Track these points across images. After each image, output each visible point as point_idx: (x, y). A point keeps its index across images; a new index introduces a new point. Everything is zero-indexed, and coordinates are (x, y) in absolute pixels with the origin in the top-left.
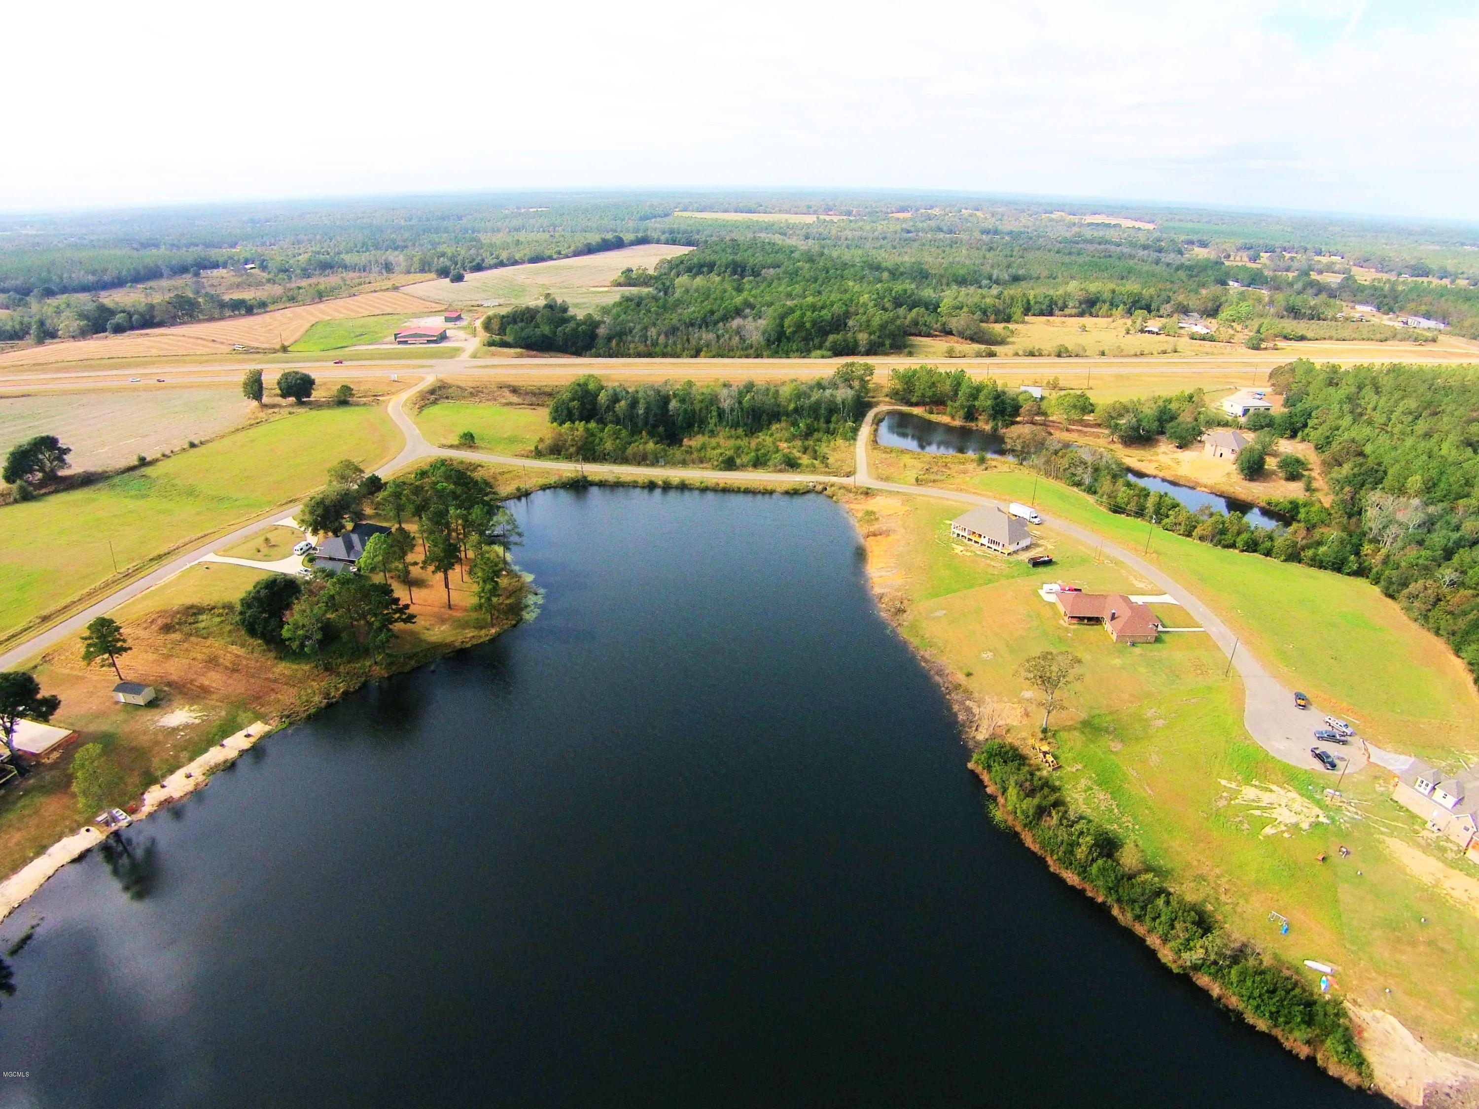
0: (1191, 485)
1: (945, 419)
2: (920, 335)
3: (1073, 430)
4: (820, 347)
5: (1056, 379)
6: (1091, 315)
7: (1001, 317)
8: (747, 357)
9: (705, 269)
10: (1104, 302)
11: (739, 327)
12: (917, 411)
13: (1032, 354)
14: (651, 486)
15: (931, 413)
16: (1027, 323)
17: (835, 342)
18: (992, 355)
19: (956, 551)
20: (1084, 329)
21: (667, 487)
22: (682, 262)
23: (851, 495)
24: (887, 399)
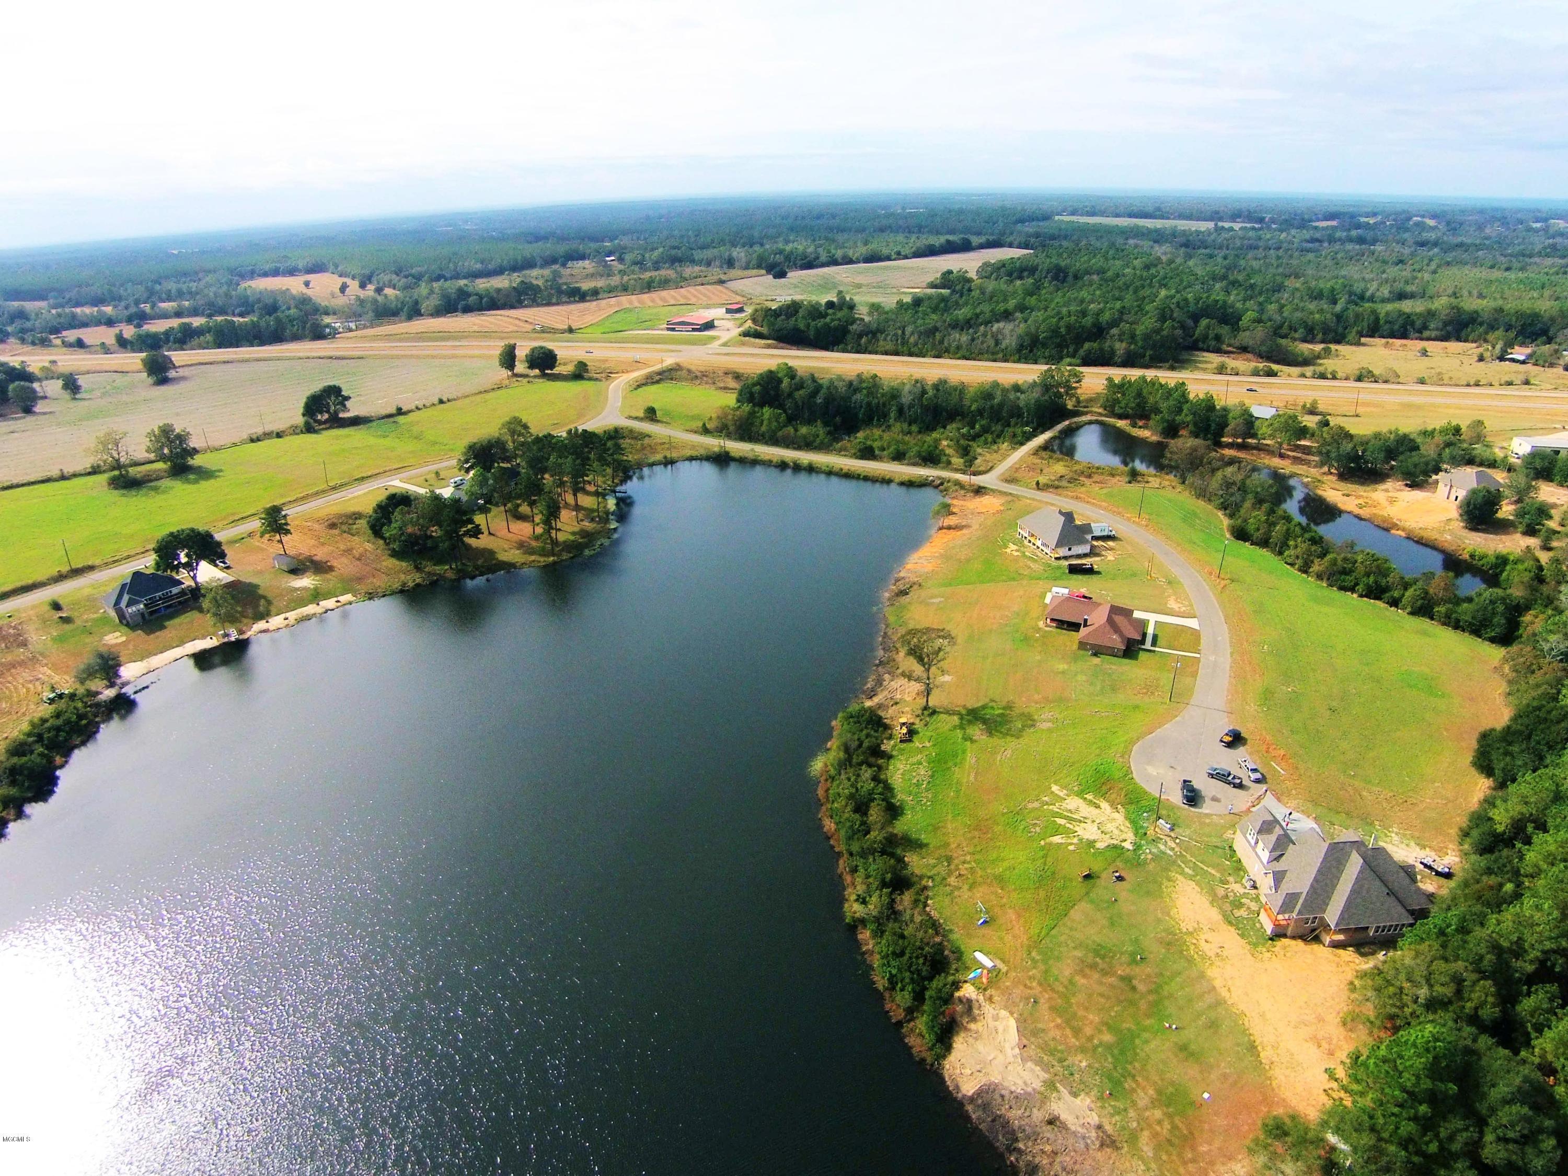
0: (1385, 525)
1: (1145, 434)
2: (1208, 351)
3: (1288, 457)
4: (1073, 356)
5: (1315, 402)
6: (1459, 339)
7: (1330, 336)
8: (995, 361)
10: (1481, 324)
11: (1000, 331)
12: (1121, 424)
13: (1323, 376)
15: (1134, 425)
16: (1364, 345)
17: (1089, 352)
18: (1271, 374)
19: (1008, 550)
20: (1424, 353)
23: (962, 492)
24: (1100, 410)
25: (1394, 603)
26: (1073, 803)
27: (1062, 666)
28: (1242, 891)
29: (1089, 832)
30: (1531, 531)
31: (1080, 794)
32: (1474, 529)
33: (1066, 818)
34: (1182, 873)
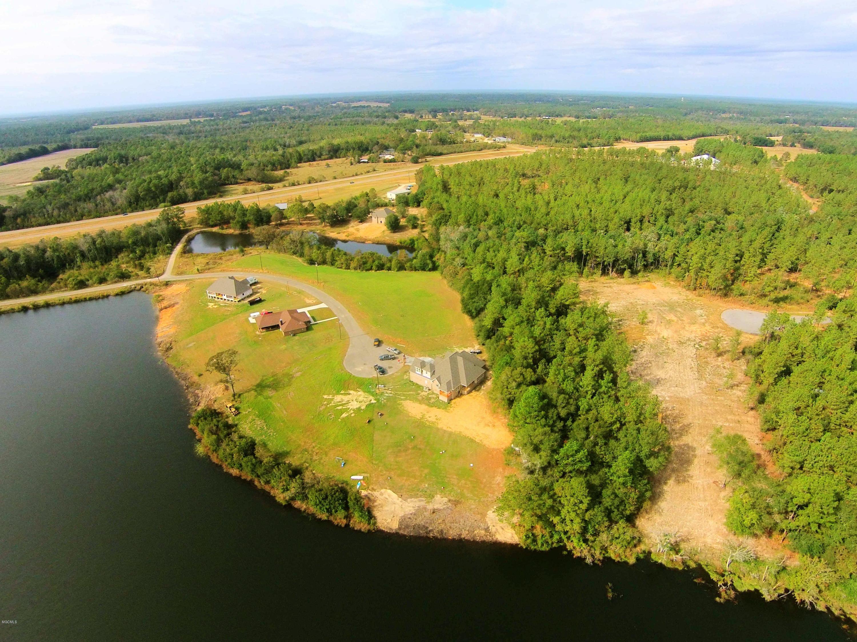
0: (362, 241)
1: (231, 231)
2: (231, 184)
3: (304, 224)
4: (164, 201)
5: (300, 197)
6: (337, 157)
7: (284, 166)
8: (117, 214)
9: (101, 162)
10: (343, 149)
11: (111, 197)
12: (215, 229)
13: (294, 185)
14: (25, 309)
15: (223, 229)
16: (300, 167)
17: (172, 198)
18: (270, 189)
19: (210, 307)
20: (328, 165)
21: (36, 308)
22: (84, 159)
23: (158, 287)
24: (199, 226)
25: (389, 269)
26: (338, 398)
27: (283, 347)
28: (426, 393)
29: (354, 405)
30: (415, 227)
31: (338, 393)
32: (394, 232)
33: (340, 405)
34: (402, 400)
